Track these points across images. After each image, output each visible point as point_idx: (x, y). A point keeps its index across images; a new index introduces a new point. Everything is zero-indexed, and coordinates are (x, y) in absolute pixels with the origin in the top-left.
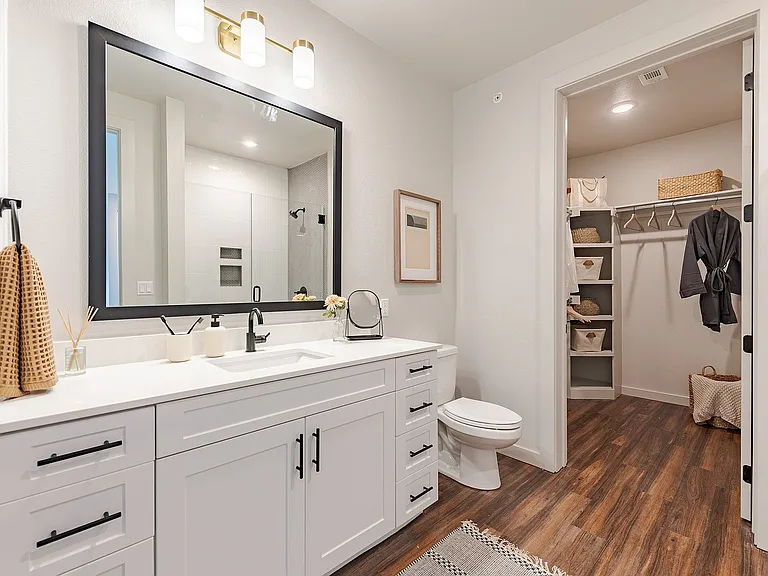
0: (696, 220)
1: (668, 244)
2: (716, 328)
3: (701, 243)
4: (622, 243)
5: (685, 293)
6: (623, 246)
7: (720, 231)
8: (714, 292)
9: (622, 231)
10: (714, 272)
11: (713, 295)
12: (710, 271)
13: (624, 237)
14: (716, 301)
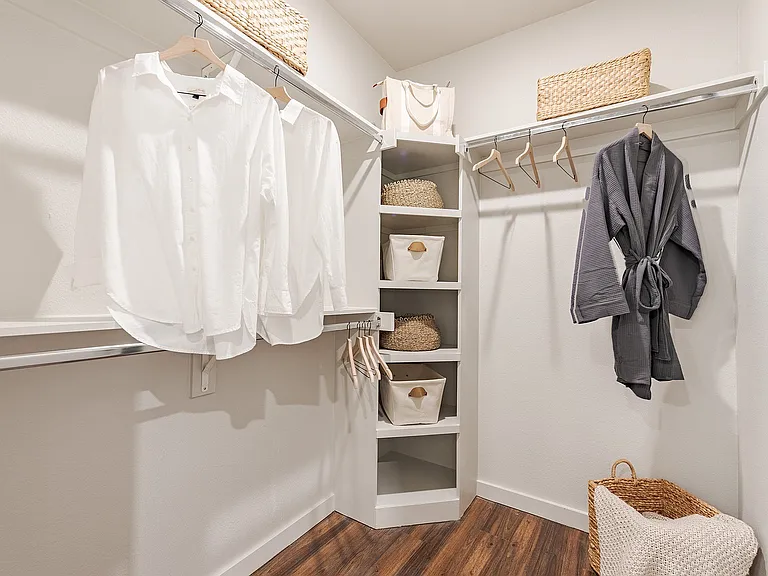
0: (608, 150)
1: (554, 216)
2: (643, 392)
3: (617, 200)
4: (481, 215)
5: (584, 311)
6: (482, 221)
7: (649, 181)
8: (642, 311)
9: (481, 193)
10: (641, 268)
11: (640, 318)
12: (631, 264)
13: (485, 205)
14: (645, 331)
